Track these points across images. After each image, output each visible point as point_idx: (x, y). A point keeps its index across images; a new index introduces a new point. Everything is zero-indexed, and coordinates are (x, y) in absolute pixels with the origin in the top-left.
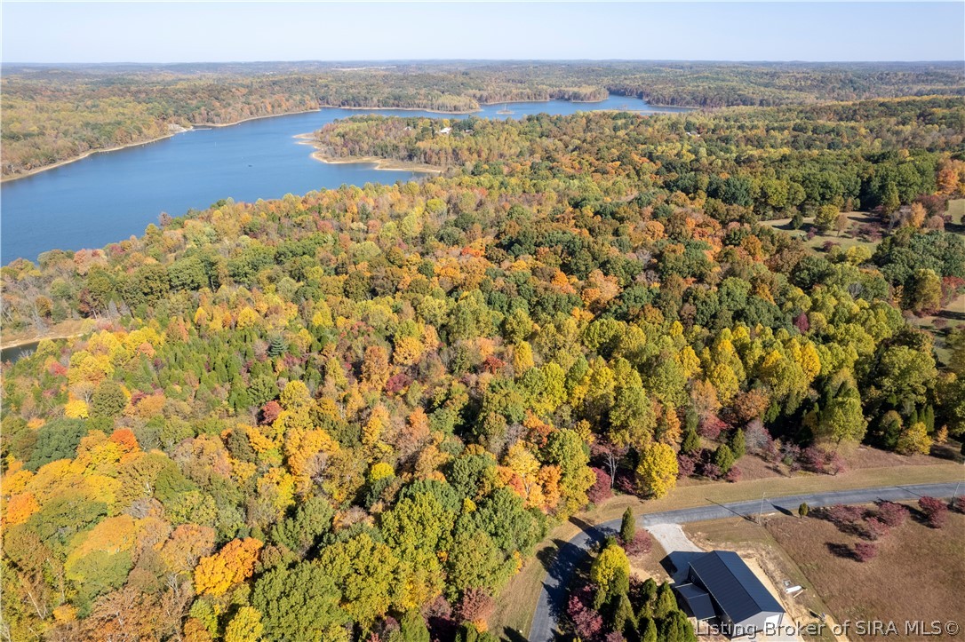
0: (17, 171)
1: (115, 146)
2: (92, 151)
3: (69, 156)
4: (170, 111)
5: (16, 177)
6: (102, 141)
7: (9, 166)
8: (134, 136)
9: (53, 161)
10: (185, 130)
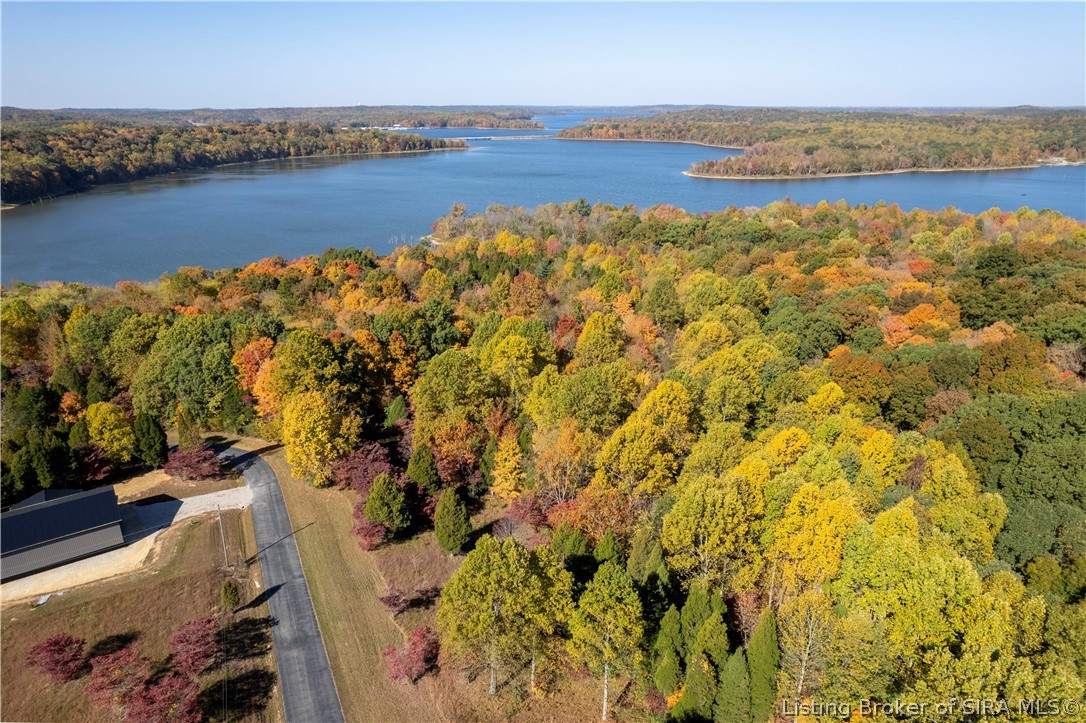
0: (814, 173)
1: (944, 166)
2: (914, 169)
3: (879, 168)
4: (1068, 142)
5: (808, 176)
6: (930, 160)
7: (808, 167)
8: (975, 160)
9: (860, 170)
10: (1065, 163)
